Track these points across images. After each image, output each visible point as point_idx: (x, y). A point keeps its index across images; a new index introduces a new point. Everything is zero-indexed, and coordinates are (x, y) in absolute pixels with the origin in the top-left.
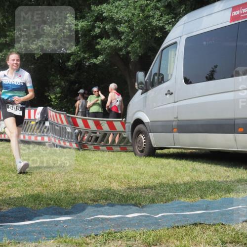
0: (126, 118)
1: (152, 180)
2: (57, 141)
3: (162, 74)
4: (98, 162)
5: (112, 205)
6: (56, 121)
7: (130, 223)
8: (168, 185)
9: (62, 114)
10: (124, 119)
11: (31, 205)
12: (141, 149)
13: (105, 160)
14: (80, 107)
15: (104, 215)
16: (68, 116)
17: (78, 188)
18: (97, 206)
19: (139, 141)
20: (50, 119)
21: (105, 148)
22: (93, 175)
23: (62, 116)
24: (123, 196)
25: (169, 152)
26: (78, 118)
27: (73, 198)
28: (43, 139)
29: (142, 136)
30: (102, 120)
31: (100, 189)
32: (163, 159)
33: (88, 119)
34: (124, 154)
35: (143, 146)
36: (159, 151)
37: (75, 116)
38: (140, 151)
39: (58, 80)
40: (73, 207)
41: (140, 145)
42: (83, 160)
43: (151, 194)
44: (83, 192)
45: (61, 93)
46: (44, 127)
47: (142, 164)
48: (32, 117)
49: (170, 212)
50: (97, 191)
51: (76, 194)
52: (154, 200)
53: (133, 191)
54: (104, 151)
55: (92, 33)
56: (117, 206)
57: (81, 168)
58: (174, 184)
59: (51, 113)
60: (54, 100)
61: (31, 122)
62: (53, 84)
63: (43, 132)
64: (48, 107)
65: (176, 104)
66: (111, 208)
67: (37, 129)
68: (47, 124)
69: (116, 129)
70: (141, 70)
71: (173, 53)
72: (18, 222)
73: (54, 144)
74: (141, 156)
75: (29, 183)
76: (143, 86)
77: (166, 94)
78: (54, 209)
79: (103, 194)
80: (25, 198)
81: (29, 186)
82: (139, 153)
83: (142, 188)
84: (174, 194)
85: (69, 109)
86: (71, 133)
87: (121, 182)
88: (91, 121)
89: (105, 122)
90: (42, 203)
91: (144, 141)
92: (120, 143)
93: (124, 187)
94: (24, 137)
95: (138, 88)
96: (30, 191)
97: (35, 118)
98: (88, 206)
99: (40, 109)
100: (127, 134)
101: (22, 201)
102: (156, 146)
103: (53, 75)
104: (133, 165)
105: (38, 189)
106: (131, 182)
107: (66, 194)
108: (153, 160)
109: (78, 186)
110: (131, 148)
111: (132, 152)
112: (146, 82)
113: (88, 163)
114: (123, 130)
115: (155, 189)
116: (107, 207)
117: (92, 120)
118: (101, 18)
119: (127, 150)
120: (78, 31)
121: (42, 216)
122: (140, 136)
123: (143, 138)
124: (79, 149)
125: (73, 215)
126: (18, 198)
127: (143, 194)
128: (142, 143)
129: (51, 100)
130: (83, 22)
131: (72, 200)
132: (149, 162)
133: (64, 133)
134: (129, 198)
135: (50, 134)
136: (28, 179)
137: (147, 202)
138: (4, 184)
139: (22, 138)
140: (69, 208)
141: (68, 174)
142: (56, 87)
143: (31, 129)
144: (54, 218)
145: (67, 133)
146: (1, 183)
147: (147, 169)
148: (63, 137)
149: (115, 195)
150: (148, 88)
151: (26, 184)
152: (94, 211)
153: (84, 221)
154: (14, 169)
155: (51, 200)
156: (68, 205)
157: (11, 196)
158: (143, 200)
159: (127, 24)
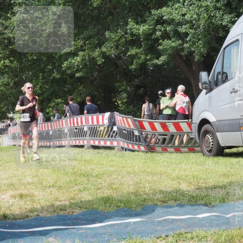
0: (191, 118)
1: (221, 180)
2: (126, 145)
3: (226, 73)
5: (181, 206)
6: (123, 126)
7: (201, 223)
9: (129, 118)
10: (190, 120)
11: (101, 208)
12: (209, 149)
13: (173, 161)
14: (145, 111)
15: (174, 215)
16: (135, 120)
17: (147, 190)
18: (166, 207)
19: (207, 141)
20: (117, 123)
21: (172, 150)
22: (161, 176)
23: (129, 120)
24: (193, 197)
25: (238, 150)
26: (144, 121)
27: (143, 199)
28: (112, 143)
29: (208, 136)
30: (168, 122)
31: (169, 190)
32: (232, 158)
33: (155, 122)
34: (192, 155)
35: (211, 146)
36: (227, 151)
37: (142, 119)
38: (208, 151)
39: (124, 85)
40: (143, 209)
41: (207, 146)
42: (152, 162)
43: (221, 193)
44: (152, 193)
45: (128, 98)
46: (112, 131)
47: (211, 164)
48: (101, 123)
50: (167, 192)
51: (145, 196)
52: (225, 199)
53: (202, 191)
54: (172, 153)
55: (154, 37)
56: (186, 207)
57: (149, 170)
59: (118, 117)
60: (121, 105)
61: (99, 127)
62: (120, 90)
63: (112, 137)
64: (115, 112)
66: (181, 208)
67: (106, 135)
68: (115, 128)
69: (183, 131)
70: (204, 70)
72: (90, 224)
73: (123, 148)
74: (209, 156)
75: (100, 186)
76: (207, 86)
77: (231, 93)
78: (124, 211)
79: (172, 195)
80: (96, 201)
81: (99, 189)
82: (207, 153)
83: (212, 188)
85: (136, 113)
86: (139, 136)
87: (190, 183)
88: (157, 123)
89: (172, 124)
90: (112, 205)
91: (211, 140)
92: (187, 144)
93: (192, 187)
94: (94, 143)
95: (202, 88)
96: (100, 194)
97: (103, 123)
98: (158, 207)
99: (107, 114)
100: (195, 135)
101: (93, 204)
102: (223, 145)
103: (118, 81)
104: (201, 165)
105: (108, 192)
106: (201, 182)
107: (136, 196)
108: (222, 160)
109: (147, 188)
110: (199, 149)
111: (200, 152)
112: (210, 81)
114: (190, 131)
115: (225, 189)
116: (177, 208)
117: (159, 122)
118: (162, 21)
119: (195, 150)
120: (140, 35)
121: (112, 218)
122: (207, 136)
123: (210, 138)
124: (147, 152)
125: (143, 217)
126: (89, 201)
127: (213, 193)
128: (210, 143)
129: (118, 106)
130: (144, 26)
131: (142, 201)
132: (218, 162)
133: (132, 136)
134: (198, 198)
135: (118, 138)
136: (98, 182)
137: (218, 202)
138: (76, 188)
139: (92, 143)
140: (139, 209)
141: (137, 176)
142: (123, 92)
143: (100, 134)
144: (124, 220)
145: (135, 136)
146: (73, 187)
147: (216, 168)
148: (131, 141)
149: (184, 196)
150: (212, 88)
151: (96, 187)
152: (164, 212)
153: (153, 222)
154: (85, 173)
155: (121, 202)
156: (138, 207)
157: (83, 199)
158: (213, 199)
159: (188, 25)
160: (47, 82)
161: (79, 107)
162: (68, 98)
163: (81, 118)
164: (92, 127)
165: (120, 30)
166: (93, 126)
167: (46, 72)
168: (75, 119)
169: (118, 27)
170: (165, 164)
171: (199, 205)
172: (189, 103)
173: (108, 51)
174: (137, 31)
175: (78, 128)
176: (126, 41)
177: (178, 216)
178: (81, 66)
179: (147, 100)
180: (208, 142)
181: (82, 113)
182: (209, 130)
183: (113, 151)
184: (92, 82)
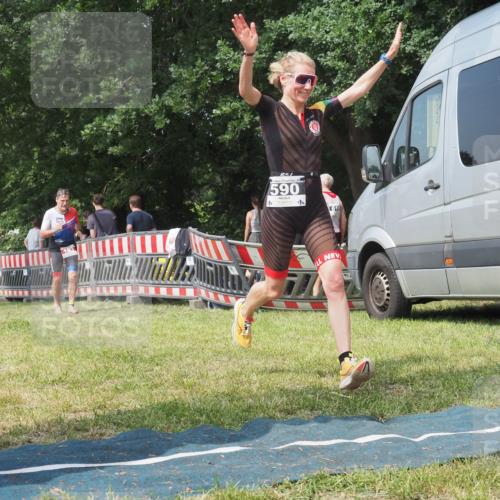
0: (346, 241)
2: (211, 295)
3: (416, 149)
4: (294, 332)
5: (324, 419)
6: (207, 255)
7: (363, 455)
8: (439, 375)
9: (218, 239)
10: (343, 244)
11: (160, 425)
12: (382, 304)
13: (309, 328)
14: (252, 225)
15: (308, 440)
16: (231, 244)
17: (254, 388)
18: (294, 422)
19: (377, 287)
20: (194, 251)
21: (307, 305)
22: (284, 360)
23: (219, 244)
24: (348, 401)
25: (441, 306)
26: (248, 246)
27: (245, 407)
28: (183, 291)
29: (380, 277)
30: (299, 249)
31: (300, 387)
32: (428, 322)
35: (386, 297)
36: (418, 307)
37: (245, 243)
38: (379, 308)
39: (208, 173)
40: (246, 426)
41: (378, 296)
42: (265, 330)
43: (404, 393)
44: (264, 395)
45: (216, 199)
46: (184, 267)
47: (384, 334)
48: (160, 250)
49: (444, 431)
50: (294, 392)
51: (250, 400)
52: (411, 406)
54: (306, 311)
56: (333, 421)
57: (260, 347)
58: (451, 372)
59: (197, 238)
60: (202, 214)
61: (157, 259)
62: (200, 182)
63: (183, 279)
64: (190, 228)
65: (448, 208)
66: (323, 425)
67: (170, 275)
68: (190, 261)
70: (371, 143)
71: (434, 103)
72: (136, 459)
73: (205, 302)
74: (381, 318)
75: (157, 380)
76: (377, 174)
77: (426, 189)
78: (206, 432)
79: (305, 399)
80: (149, 411)
81: (156, 386)
82: (377, 311)
83: (386, 382)
84: (453, 392)
85: (234, 230)
86: (239, 276)
90: (183, 419)
91: (386, 286)
94: (147, 290)
95: (368, 179)
96: (159, 397)
97: (165, 251)
98: (276, 423)
99: (174, 233)
100: (353, 274)
101: (144, 418)
102: (410, 296)
103: (198, 165)
104: (366, 337)
105: (175, 392)
107: (231, 401)
108: (407, 326)
109: (255, 383)
110: (361, 303)
111: (363, 310)
112: (383, 166)
113: (273, 337)
115: (412, 385)
116: (315, 424)
118: (286, 43)
119: (353, 306)
121: (182, 445)
122: (377, 276)
123: (384, 281)
125: (246, 443)
126: (135, 412)
127: (388, 394)
128: (383, 291)
129: (196, 214)
131: (244, 411)
132: (398, 330)
133: (224, 278)
134: (358, 405)
135: (198, 282)
136: (153, 373)
137: (397, 412)
138: (108, 384)
139: (141, 291)
140: (238, 428)
141: (235, 360)
142: (206, 187)
143: (159, 273)
144: (207, 449)
145: (230, 278)
146: (101, 383)
147: (395, 343)
148: (222, 286)
149: (329, 400)
150: (387, 179)
151: (150, 383)
152: (289, 432)
153: (267, 454)
154: (126, 355)
155: (200, 412)
156: (235, 422)
157: (122, 408)
158: (387, 406)
159: (338, 51)
160: (49, 166)
161: (114, 218)
162: (91, 197)
163: (120, 241)
164: (142, 260)
165: (199, 61)
166: (144, 257)
167: (46, 144)
168: (107, 242)
169: (197, 55)
170: (291, 334)
171: (359, 417)
172: (341, 210)
173: (176, 104)
174: (234, 65)
175: (113, 259)
176: (212, 85)
177: (318, 440)
178: (120, 134)
179: (256, 204)
180: (379, 290)
181: (121, 229)
182: (382, 265)
183: (185, 309)
184: (142, 165)
